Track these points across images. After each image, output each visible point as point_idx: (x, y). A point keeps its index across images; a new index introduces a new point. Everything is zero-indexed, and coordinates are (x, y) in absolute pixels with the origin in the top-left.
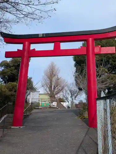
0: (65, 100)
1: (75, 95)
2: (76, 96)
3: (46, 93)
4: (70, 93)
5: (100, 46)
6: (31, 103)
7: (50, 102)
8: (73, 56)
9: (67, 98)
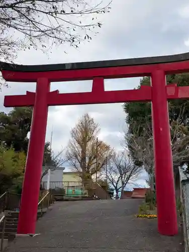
0: (110, 184)
1: (128, 174)
2: (130, 176)
3: (75, 170)
4: (117, 171)
5: (176, 85)
6: (50, 190)
7: (82, 187)
8: (123, 103)
9: (113, 180)
